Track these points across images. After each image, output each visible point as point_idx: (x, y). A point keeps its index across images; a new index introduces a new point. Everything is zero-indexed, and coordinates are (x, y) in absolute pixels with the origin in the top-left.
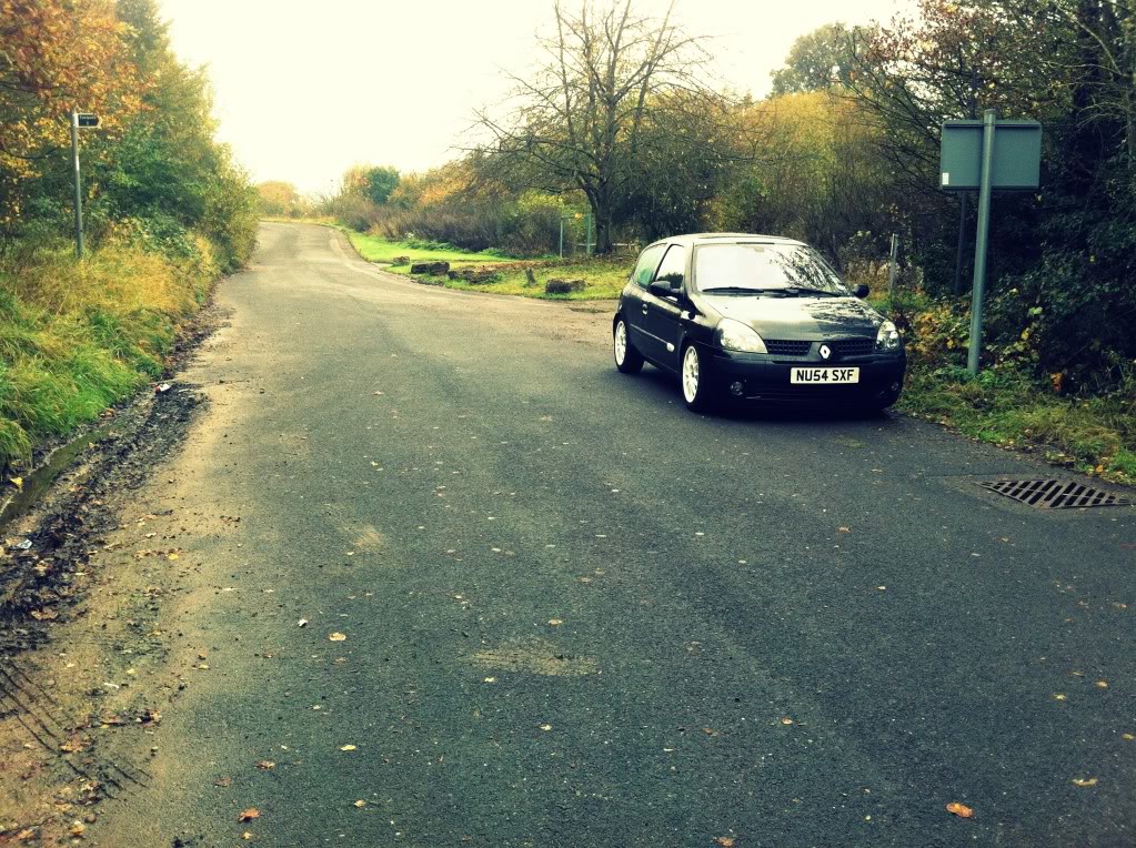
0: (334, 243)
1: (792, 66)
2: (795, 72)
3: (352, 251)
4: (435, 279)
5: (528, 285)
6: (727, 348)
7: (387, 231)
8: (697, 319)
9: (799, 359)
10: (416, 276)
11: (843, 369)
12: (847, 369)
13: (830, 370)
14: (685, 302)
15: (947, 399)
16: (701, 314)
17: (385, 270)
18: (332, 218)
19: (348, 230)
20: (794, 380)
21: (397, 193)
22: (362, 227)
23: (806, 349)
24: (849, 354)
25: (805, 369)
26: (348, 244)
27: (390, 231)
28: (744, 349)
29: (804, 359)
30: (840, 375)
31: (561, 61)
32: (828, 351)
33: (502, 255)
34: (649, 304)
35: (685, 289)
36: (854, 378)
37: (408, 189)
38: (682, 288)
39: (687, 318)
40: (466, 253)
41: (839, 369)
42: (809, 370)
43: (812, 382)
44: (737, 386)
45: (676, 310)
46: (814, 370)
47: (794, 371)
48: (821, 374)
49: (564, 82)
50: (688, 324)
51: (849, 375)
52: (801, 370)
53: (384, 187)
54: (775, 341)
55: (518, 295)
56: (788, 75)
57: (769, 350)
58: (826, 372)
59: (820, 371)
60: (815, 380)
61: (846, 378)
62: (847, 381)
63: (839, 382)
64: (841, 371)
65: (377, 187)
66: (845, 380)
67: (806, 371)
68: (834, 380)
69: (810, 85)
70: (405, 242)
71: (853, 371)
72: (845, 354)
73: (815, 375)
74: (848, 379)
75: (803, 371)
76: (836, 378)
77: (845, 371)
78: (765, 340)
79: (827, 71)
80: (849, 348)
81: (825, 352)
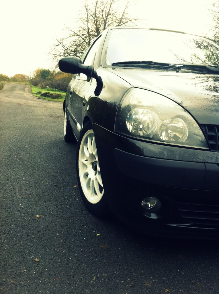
7: (42, 86)
10: (40, 97)
17: (34, 95)
18: (29, 82)
26: (30, 89)
31: (88, 26)
37: (52, 76)
53: (46, 75)
57: (211, 142)
65: (44, 75)
70: (46, 89)
78: (205, 125)
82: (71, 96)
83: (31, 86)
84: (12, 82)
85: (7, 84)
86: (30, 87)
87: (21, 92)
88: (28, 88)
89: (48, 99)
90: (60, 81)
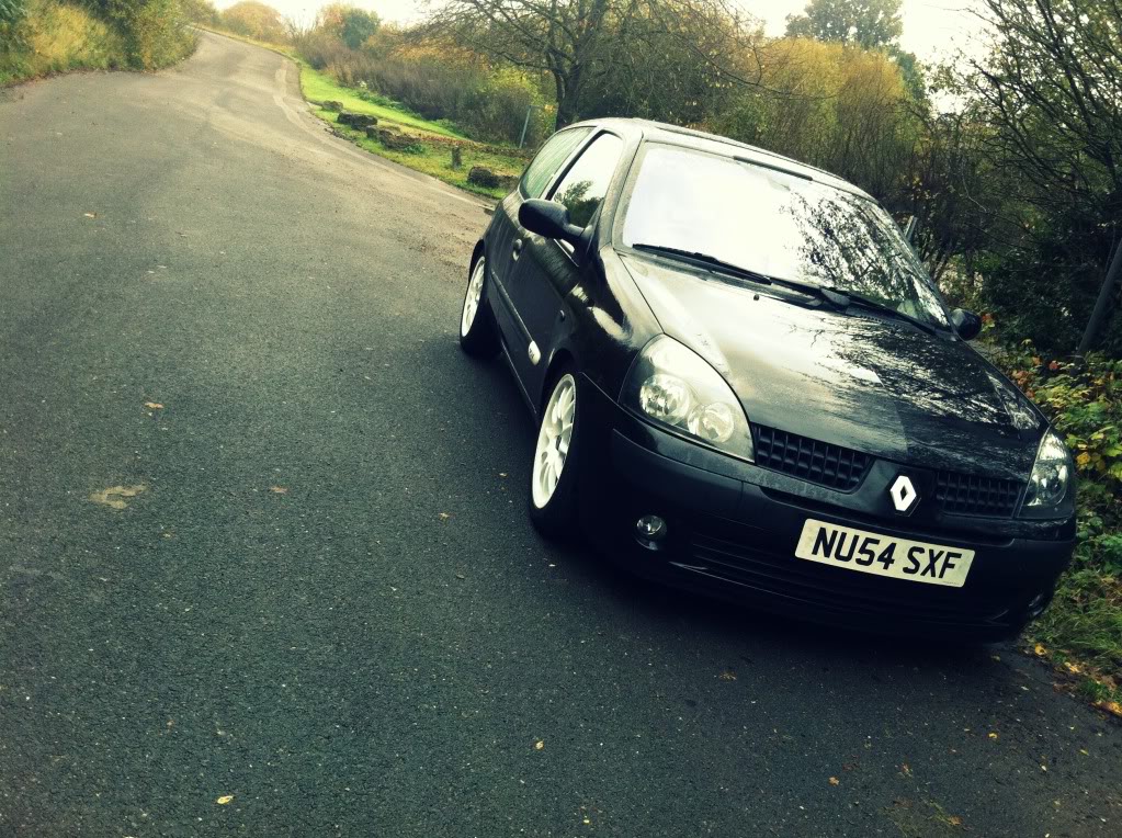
0: (281, 75)
1: (810, 15)
2: (812, 23)
3: (297, 86)
4: (353, 133)
5: (451, 167)
7: (341, 74)
9: (832, 496)
10: (337, 125)
11: (937, 549)
12: (947, 549)
13: (902, 546)
17: (311, 111)
18: (293, 48)
19: (304, 64)
20: (804, 550)
21: (372, 42)
22: (318, 64)
23: (857, 472)
24: (960, 507)
25: (841, 529)
26: (296, 79)
27: (344, 75)
29: (843, 499)
30: (924, 560)
32: (912, 495)
33: (456, 131)
35: (596, 232)
36: (956, 577)
37: (384, 39)
40: (417, 118)
41: (927, 547)
42: (851, 533)
43: (852, 565)
44: (652, 526)
46: (863, 535)
47: (811, 528)
48: (878, 550)
51: (947, 565)
52: (830, 528)
53: (362, 32)
54: (781, 434)
55: (432, 175)
56: (804, 23)
57: (760, 453)
58: (893, 546)
59: (877, 542)
60: (859, 561)
61: (938, 572)
62: (936, 581)
63: (917, 577)
64: (931, 552)
65: (353, 28)
66: (933, 575)
67: (844, 535)
68: (906, 570)
69: (824, 39)
70: (355, 91)
71: (958, 556)
72: (949, 506)
73: (863, 551)
74: (941, 576)
75: (835, 533)
76: (912, 566)
77: (941, 553)
78: (758, 425)
79: (844, 30)
80: (963, 493)
81: (904, 493)
82: (516, 257)
83: (298, 64)
84: (228, 34)
85: (211, 40)
86: (295, 67)
87: (262, 85)
88: (288, 70)
89: (370, 144)
90: (411, 70)
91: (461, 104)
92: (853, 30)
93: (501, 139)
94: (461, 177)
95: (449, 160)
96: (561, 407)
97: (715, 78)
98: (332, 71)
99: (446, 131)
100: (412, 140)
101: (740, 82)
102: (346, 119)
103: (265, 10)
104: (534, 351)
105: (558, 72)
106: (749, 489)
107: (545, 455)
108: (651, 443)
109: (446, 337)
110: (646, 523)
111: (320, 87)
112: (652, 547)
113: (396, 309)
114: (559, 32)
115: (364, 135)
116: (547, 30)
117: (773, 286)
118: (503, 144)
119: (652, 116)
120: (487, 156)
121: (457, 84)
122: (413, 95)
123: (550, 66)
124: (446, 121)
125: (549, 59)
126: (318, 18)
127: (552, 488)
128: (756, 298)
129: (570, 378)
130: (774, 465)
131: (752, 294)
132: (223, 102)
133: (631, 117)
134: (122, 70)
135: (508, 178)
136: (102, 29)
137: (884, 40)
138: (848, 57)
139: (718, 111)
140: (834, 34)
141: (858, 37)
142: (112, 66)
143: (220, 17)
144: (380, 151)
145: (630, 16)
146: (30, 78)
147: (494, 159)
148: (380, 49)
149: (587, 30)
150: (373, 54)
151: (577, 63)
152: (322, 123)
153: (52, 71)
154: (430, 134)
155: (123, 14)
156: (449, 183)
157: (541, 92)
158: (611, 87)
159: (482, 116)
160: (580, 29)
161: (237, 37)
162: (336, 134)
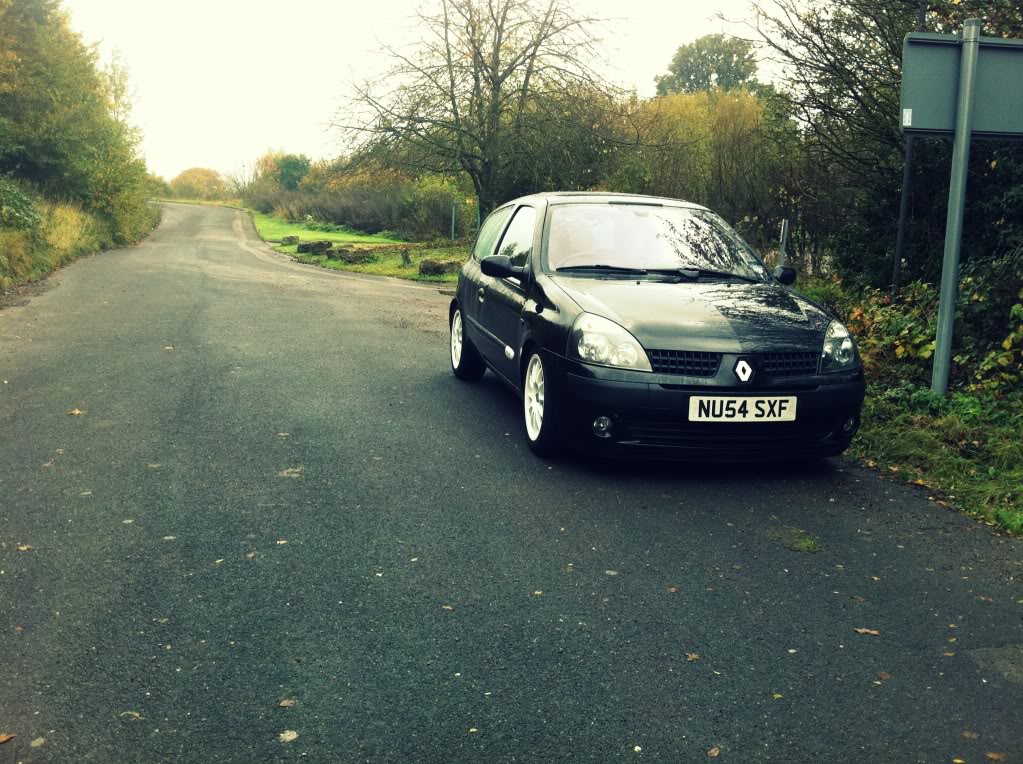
0: (238, 224)
1: (674, 72)
2: (677, 78)
3: (252, 231)
4: (315, 258)
5: (403, 266)
6: (588, 361)
7: (288, 213)
8: (547, 314)
9: (703, 381)
10: (299, 255)
11: (772, 399)
12: (779, 399)
13: (751, 401)
14: (532, 289)
15: (919, 442)
16: (552, 306)
17: (273, 249)
18: (241, 201)
19: (254, 212)
20: (693, 416)
21: (306, 180)
22: (267, 209)
23: (714, 365)
24: (781, 374)
25: (711, 399)
26: (251, 225)
27: (291, 213)
28: (614, 361)
29: (709, 382)
30: (766, 407)
31: (446, 40)
32: (749, 371)
33: (395, 238)
34: (487, 288)
35: (531, 267)
36: (789, 414)
37: (317, 176)
38: (526, 266)
39: (534, 311)
40: (361, 235)
41: (766, 399)
42: (718, 399)
43: (723, 419)
44: (603, 424)
45: (519, 298)
46: (726, 399)
47: (694, 401)
48: (737, 406)
49: (449, 60)
50: (534, 320)
51: (781, 408)
52: (705, 399)
53: (295, 174)
54: (664, 352)
55: (390, 275)
56: (671, 81)
57: (655, 365)
58: (745, 403)
59: (735, 402)
60: (727, 416)
61: (777, 413)
62: (777, 419)
63: (764, 419)
64: (769, 402)
65: (289, 174)
66: (775, 416)
67: (714, 402)
68: (757, 416)
69: (691, 90)
70: (304, 224)
71: (787, 401)
72: (774, 374)
73: (728, 409)
74: (780, 415)
75: (709, 402)
76: (760, 413)
77: (776, 401)
78: (649, 350)
79: (706, 78)
80: (781, 365)
81: (744, 371)
82: (481, 300)
83: (249, 213)
84: (183, 201)
85: (172, 209)
86: (247, 216)
87: (226, 237)
88: (242, 220)
89: (332, 263)
90: (346, 196)
91: (395, 215)
92: (714, 76)
93: (435, 236)
94: (413, 272)
95: (399, 261)
96: (535, 376)
97: (601, 146)
98: (280, 213)
99: (386, 240)
100: (366, 252)
101: (622, 144)
102: (305, 248)
103: (207, 173)
104: (510, 351)
105: (472, 171)
106: (653, 387)
107: (531, 409)
108: (591, 375)
109: (443, 373)
110: (599, 423)
111: (273, 228)
112: (608, 435)
113: (402, 364)
114: (465, 139)
115: (326, 257)
116: (456, 139)
117: (649, 275)
118: (438, 240)
119: (558, 188)
120: (429, 251)
121: (388, 199)
122: (354, 218)
123: (465, 168)
124: (386, 232)
125: (463, 162)
126: (256, 171)
127: (539, 424)
128: (638, 283)
129: (536, 356)
130: (665, 371)
131: (634, 282)
132: (204, 254)
133: (538, 192)
134: (111, 248)
135: (451, 263)
136: (89, 220)
137: (743, 77)
138: (714, 100)
139: (610, 173)
140: (698, 83)
141: (719, 81)
142: (104, 247)
143: (172, 188)
144: (343, 267)
145: (521, 114)
146: (53, 269)
147: (436, 252)
148: (315, 185)
149: (488, 132)
150: (310, 190)
151: (487, 160)
152: (286, 256)
153: (66, 261)
154: (376, 245)
155: (104, 203)
156: (405, 278)
157: (460, 190)
158: (519, 172)
159: (415, 221)
160: (483, 133)
161: (192, 201)
162: (300, 261)
